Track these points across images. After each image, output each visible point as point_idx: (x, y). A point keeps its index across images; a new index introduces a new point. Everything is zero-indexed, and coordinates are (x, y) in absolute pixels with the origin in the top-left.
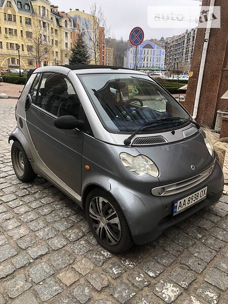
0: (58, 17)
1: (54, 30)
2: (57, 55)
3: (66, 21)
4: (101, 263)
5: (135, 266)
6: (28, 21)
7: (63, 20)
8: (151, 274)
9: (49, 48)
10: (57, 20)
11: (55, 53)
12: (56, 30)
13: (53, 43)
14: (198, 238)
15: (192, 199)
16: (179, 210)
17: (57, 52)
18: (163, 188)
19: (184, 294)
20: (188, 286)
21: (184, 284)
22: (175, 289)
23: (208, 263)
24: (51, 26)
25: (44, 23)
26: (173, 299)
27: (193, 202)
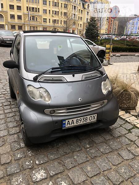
0: (84, 2)
1: (80, 11)
2: (81, 26)
3: (88, 4)
4: (15, 150)
5: (32, 155)
6: (65, 6)
7: (87, 4)
8: (37, 162)
9: (76, 22)
10: (83, 4)
11: (79, 25)
12: (82, 11)
13: (79, 19)
14: (86, 147)
15: (81, 120)
16: (67, 126)
17: (81, 24)
18: (54, 110)
19: (48, 179)
20: (54, 175)
21: (52, 173)
22: (44, 175)
23: (79, 164)
24: (79, 8)
25: (75, 7)
26: (38, 180)
27: (82, 123)
